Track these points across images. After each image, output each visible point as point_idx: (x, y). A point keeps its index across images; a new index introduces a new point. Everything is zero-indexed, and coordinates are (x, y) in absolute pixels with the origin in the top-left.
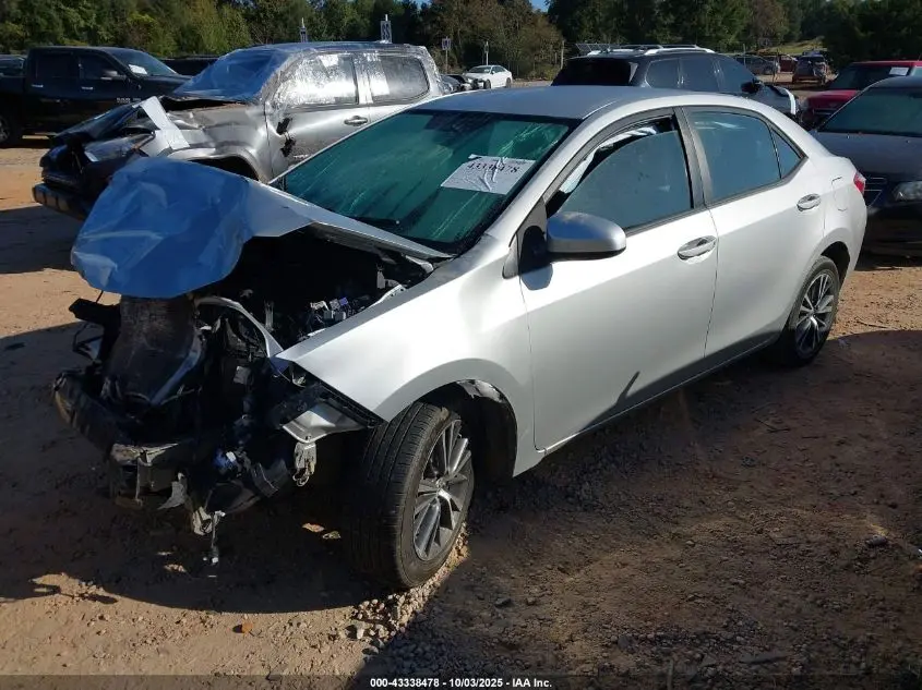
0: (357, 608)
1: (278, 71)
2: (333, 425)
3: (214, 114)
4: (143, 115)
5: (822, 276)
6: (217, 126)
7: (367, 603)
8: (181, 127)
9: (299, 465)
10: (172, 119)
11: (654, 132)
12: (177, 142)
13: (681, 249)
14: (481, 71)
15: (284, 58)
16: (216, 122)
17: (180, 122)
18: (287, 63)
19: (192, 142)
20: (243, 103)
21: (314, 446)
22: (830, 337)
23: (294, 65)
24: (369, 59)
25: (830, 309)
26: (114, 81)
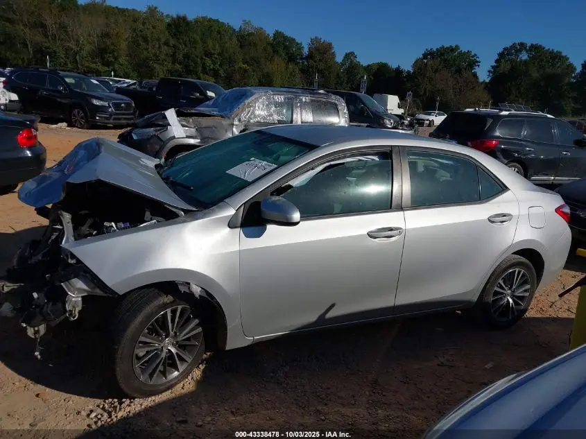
0: (105, 402)
1: (247, 102)
2: (90, 290)
3: (205, 122)
4: (165, 117)
5: (517, 270)
6: (205, 128)
7: (110, 400)
8: (183, 126)
9: (68, 307)
10: (179, 121)
11: (377, 159)
12: (179, 134)
13: (371, 232)
14: (430, 114)
15: (252, 94)
16: (204, 126)
17: (184, 123)
18: (253, 98)
19: (188, 135)
20: (222, 117)
21: (80, 299)
22: (528, 315)
23: (257, 100)
24: (304, 100)
25: (527, 294)
26: (197, 98)
